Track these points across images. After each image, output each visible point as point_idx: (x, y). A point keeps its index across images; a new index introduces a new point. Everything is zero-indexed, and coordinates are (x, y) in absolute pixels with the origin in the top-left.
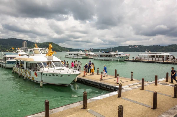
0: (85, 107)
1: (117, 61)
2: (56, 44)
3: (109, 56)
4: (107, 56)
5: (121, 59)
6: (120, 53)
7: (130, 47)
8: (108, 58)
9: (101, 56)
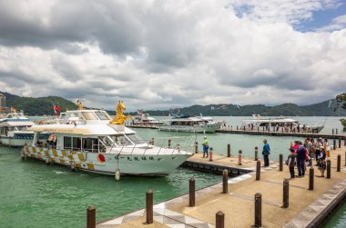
0: (225, 191)
1: (202, 133)
2: (69, 100)
3: (189, 124)
4: (183, 123)
5: (210, 130)
6: (206, 118)
7: (212, 108)
8: (187, 128)
9: (173, 123)
